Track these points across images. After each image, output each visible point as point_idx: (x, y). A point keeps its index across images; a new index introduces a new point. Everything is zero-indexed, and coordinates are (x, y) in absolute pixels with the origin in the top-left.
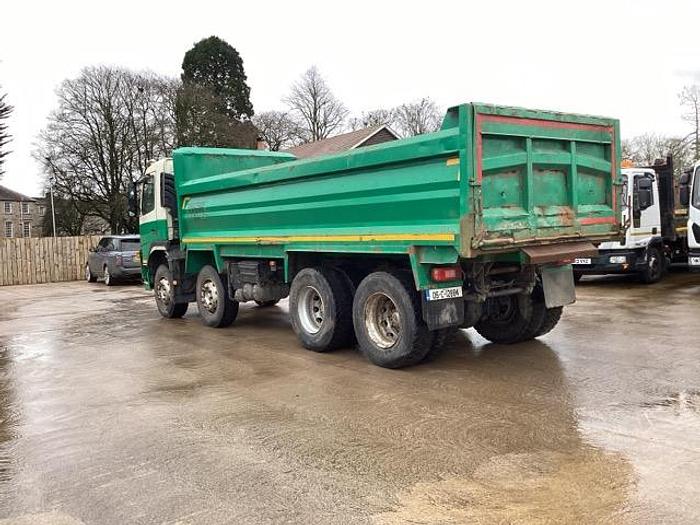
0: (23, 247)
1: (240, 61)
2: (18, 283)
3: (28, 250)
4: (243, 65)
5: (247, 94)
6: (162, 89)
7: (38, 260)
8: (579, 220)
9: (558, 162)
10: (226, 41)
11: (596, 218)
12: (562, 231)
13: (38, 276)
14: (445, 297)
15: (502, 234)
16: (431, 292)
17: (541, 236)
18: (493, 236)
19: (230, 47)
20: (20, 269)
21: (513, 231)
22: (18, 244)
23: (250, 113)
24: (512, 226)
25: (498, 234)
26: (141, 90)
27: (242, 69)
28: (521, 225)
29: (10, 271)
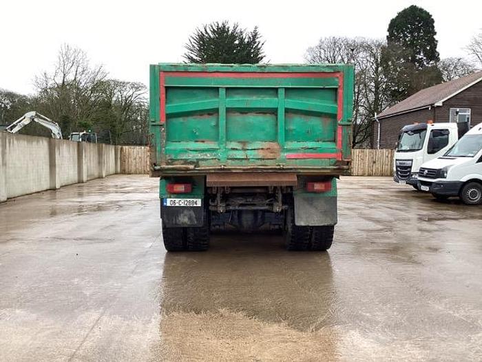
1: (433, 21)
4: (435, 24)
5: (435, 46)
6: (367, 48)
8: (285, 155)
9: (265, 106)
10: (423, 8)
11: (308, 153)
12: (260, 162)
14: (183, 205)
15: (186, 162)
16: (169, 200)
17: (231, 165)
18: (176, 162)
19: (426, 12)
21: (198, 160)
23: (437, 59)
24: (199, 156)
25: (182, 162)
26: (352, 50)
27: (433, 27)
28: (209, 155)
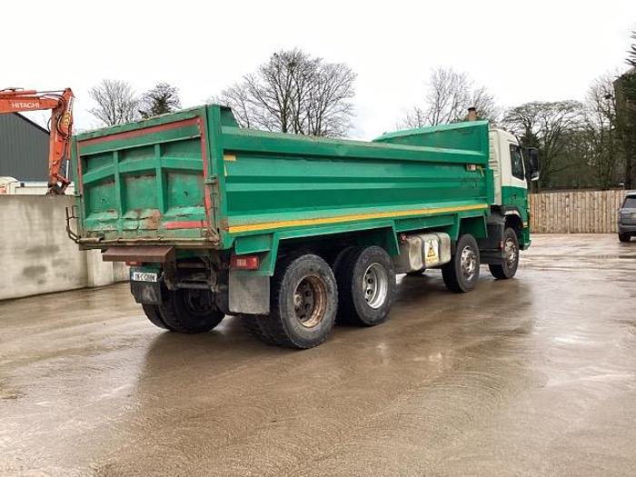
0: (600, 199)
2: (594, 232)
3: (604, 203)
7: (613, 211)
8: (165, 224)
11: (183, 222)
13: (613, 226)
14: (144, 279)
16: (135, 274)
17: (127, 238)
18: (92, 235)
20: (596, 219)
21: (105, 232)
22: (596, 196)
24: (105, 227)
28: (111, 228)
29: (588, 220)
